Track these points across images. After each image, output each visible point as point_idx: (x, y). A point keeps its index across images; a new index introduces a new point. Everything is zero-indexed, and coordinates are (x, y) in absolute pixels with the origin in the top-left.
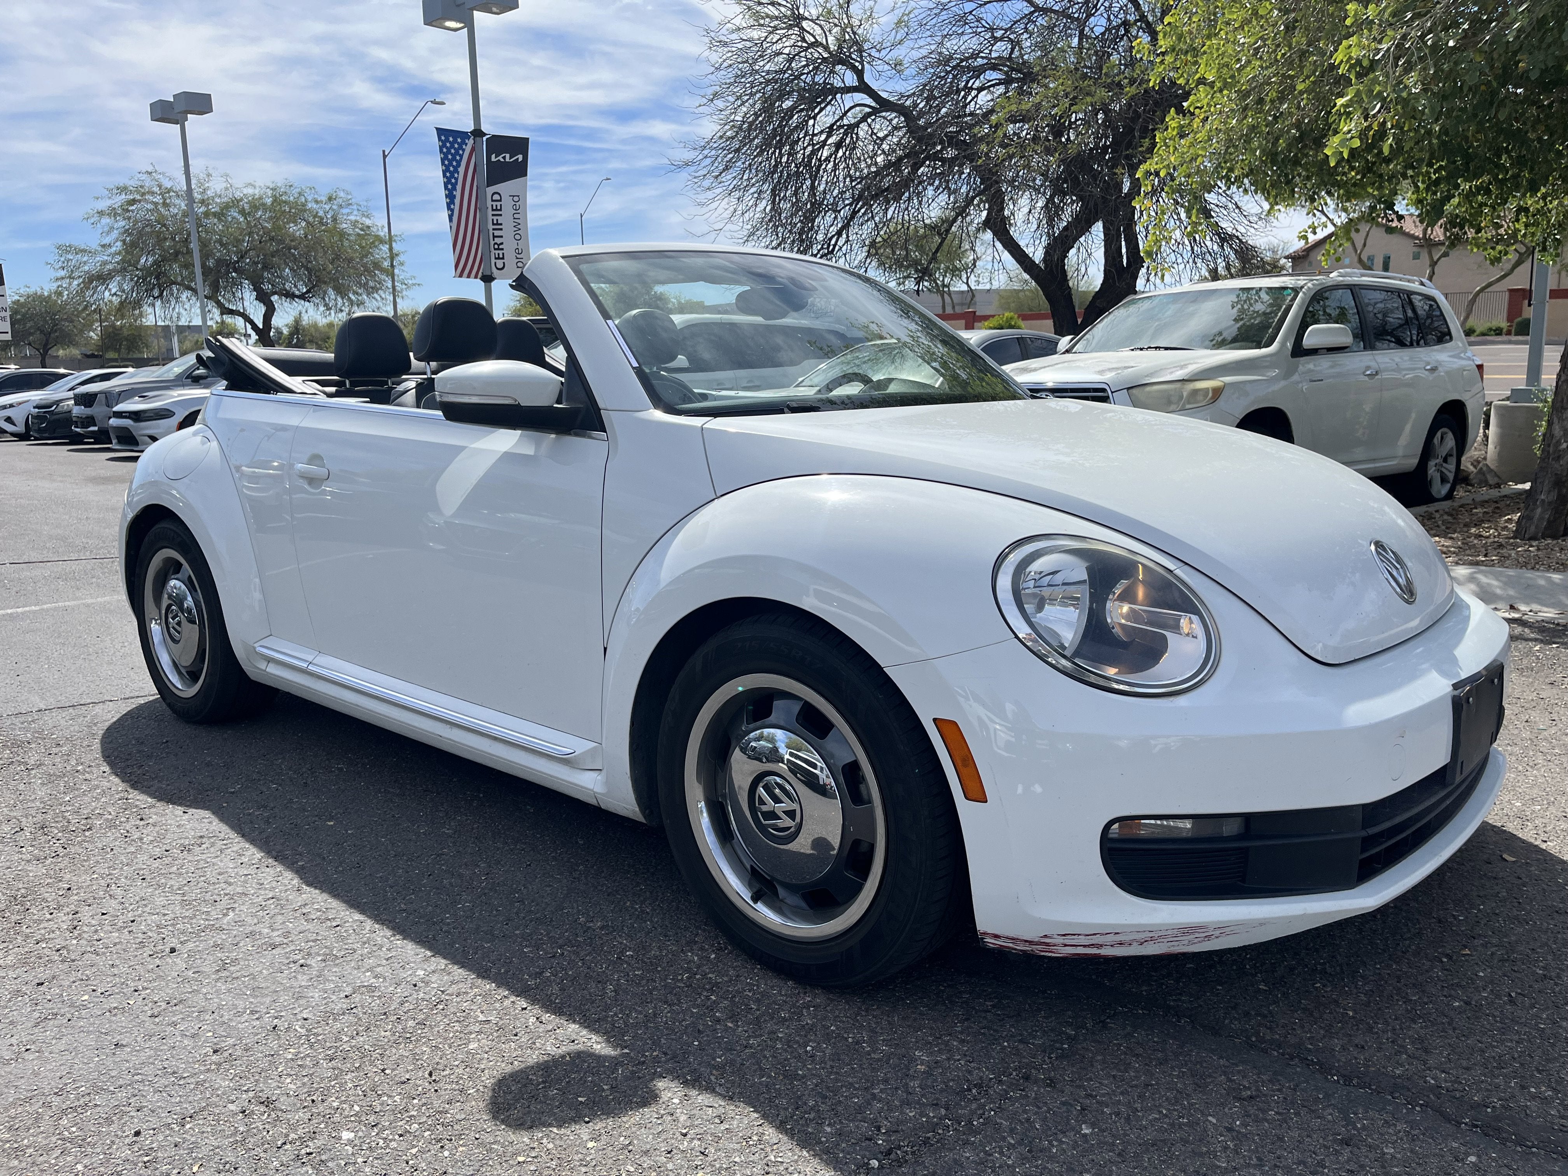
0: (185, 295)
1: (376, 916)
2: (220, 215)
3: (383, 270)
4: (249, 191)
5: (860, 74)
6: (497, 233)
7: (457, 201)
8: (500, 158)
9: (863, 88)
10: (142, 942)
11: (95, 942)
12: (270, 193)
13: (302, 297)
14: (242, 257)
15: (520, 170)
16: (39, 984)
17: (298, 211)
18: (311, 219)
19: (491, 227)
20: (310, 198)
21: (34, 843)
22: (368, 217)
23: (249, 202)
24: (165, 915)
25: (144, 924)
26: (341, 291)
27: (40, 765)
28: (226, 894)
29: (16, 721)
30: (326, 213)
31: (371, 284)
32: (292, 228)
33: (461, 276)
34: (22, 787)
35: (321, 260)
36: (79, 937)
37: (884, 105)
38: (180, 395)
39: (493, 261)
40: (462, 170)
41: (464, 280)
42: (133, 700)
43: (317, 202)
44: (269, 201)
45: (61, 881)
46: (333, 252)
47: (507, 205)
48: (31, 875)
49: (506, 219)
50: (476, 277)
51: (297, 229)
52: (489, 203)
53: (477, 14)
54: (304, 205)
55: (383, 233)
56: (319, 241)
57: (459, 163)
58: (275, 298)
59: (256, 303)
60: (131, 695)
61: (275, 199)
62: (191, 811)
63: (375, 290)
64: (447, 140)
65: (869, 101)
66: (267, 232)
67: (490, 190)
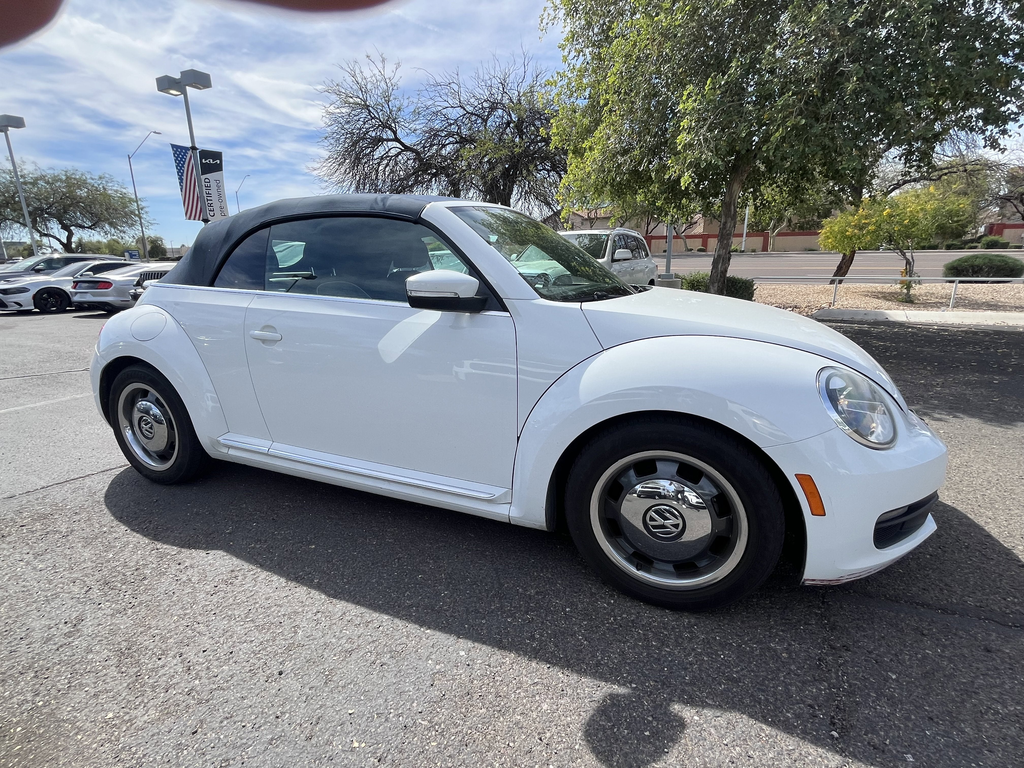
0: (16, 226)
1: (398, 613)
2: (34, 183)
3: (135, 215)
4: (51, 172)
5: (395, 133)
6: (209, 198)
7: (184, 181)
8: (207, 161)
9: (397, 140)
10: (250, 670)
11: (214, 679)
12: (64, 173)
13: (90, 228)
14: (51, 206)
15: (219, 168)
16: (193, 733)
17: (81, 184)
18: (90, 188)
19: (205, 195)
20: (88, 177)
21: (107, 598)
22: (125, 188)
23: (52, 178)
24: (252, 641)
25: (241, 653)
26: (111, 224)
27: (72, 531)
28: (284, 615)
29: (31, 498)
30: (99, 185)
31: (130, 222)
32: (79, 192)
33: (190, 219)
34: (68, 552)
35: (97, 209)
36: (198, 677)
37: (407, 148)
38: (31, 280)
39: (208, 212)
40: (186, 166)
41: (192, 221)
42: (109, 472)
43: (93, 179)
44: (64, 178)
45: (150, 628)
46: (106, 205)
47: (213, 184)
48: (122, 627)
49: (213, 191)
50: (199, 220)
51: (83, 193)
52: (203, 183)
53: (188, 88)
54: (84, 180)
55: (133, 197)
56: (96, 199)
57: (184, 162)
58: (72, 228)
59: (62, 230)
60: (105, 469)
61: (67, 178)
62: (212, 552)
63: (133, 225)
64: (177, 150)
65: (399, 145)
66: (64, 194)
67: (203, 177)
